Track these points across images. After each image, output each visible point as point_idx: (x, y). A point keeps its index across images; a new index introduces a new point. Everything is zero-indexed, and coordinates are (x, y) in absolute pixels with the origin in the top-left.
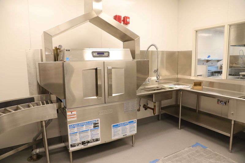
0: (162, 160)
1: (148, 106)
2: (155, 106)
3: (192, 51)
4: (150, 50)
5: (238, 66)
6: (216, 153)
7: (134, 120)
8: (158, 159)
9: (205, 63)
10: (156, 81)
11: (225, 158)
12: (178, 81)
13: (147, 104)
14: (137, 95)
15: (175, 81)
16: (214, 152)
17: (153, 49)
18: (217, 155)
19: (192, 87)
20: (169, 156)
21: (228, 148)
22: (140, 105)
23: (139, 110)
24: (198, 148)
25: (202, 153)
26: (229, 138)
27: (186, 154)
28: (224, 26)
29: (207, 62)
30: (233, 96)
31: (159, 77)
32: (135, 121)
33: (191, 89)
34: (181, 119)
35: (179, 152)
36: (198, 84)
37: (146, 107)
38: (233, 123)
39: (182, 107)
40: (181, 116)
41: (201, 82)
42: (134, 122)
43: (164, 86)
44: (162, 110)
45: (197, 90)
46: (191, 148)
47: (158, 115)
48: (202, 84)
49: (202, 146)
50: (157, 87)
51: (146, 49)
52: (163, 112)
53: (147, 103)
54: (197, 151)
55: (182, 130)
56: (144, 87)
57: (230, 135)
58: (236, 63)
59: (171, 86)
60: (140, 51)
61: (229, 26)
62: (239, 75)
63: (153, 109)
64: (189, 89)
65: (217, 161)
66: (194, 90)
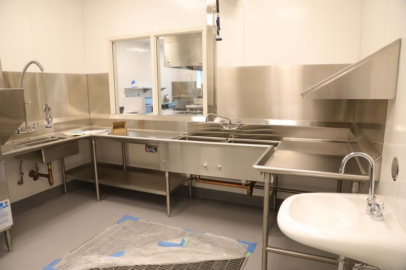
0: (67, 257)
1: (39, 172)
2: (50, 170)
3: (108, 74)
4: (29, 70)
5: (187, 96)
6: (151, 222)
7: (3, 202)
8: (59, 258)
9: (142, 93)
10: (46, 127)
11: (162, 227)
12: (90, 123)
13: (37, 169)
14: (3, 154)
15: (85, 125)
16: (148, 223)
17: (33, 69)
18: (151, 225)
19: (110, 131)
20: (79, 248)
21: (166, 211)
22: (22, 173)
23: (21, 183)
24: (126, 223)
25: (130, 229)
26: (165, 197)
27: (107, 237)
28: (149, 37)
29: (144, 92)
30: (163, 138)
31: (50, 120)
32: (6, 203)
33: (109, 134)
34: (99, 184)
35: (96, 237)
36: (119, 125)
37: (35, 175)
38: (167, 175)
39: (98, 164)
40: (98, 179)
41: (124, 123)
42: (4, 205)
43: (65, 133)
44: (67, 176)
45: (119, 134)
46: (116, 225)
47: (62, 186)
48: (126, 126)
49: (132, 218)
50: (52, 137)
51: (21, 70)
52: (70, 178)
53: (37, 167)
54: (124, 228)
55: (103, 202)
56: (26, 139)
57: (166, 193)
58: (184, 93)
59: (76, 132)
60: (3, 72)
61: (155, 38)
62: (185, 109)
63: (47, 176)
64: (106, 135)
65: (152, 234)
66: (114, 135)
